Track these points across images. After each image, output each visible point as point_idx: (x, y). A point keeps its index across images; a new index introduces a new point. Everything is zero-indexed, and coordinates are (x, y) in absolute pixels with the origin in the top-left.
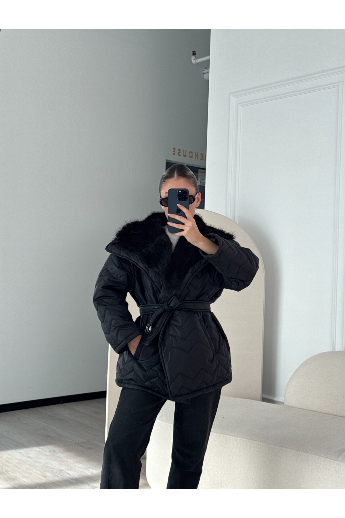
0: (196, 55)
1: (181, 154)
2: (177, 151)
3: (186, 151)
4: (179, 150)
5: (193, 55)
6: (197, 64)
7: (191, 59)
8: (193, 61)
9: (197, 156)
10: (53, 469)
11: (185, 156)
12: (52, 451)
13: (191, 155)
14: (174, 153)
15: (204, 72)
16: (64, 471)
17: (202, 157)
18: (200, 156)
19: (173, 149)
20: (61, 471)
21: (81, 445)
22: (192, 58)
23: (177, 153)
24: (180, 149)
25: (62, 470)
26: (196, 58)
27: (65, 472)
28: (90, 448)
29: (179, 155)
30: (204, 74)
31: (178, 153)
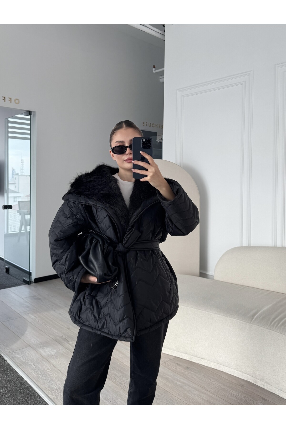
1: (148, 125)
3: (150, 123)
5: (154, 68)
6: (156, 73)
7: (153, 70)
8: (154, 72)
9: (157, 126)
11: (150, 126)
13: (153, 126)
15: (160, 78)
17: (160, 126)
18: (158, 126)
19: (143, 122)
24: (147, 122)
26: (156, 70)
31: (146, 125)
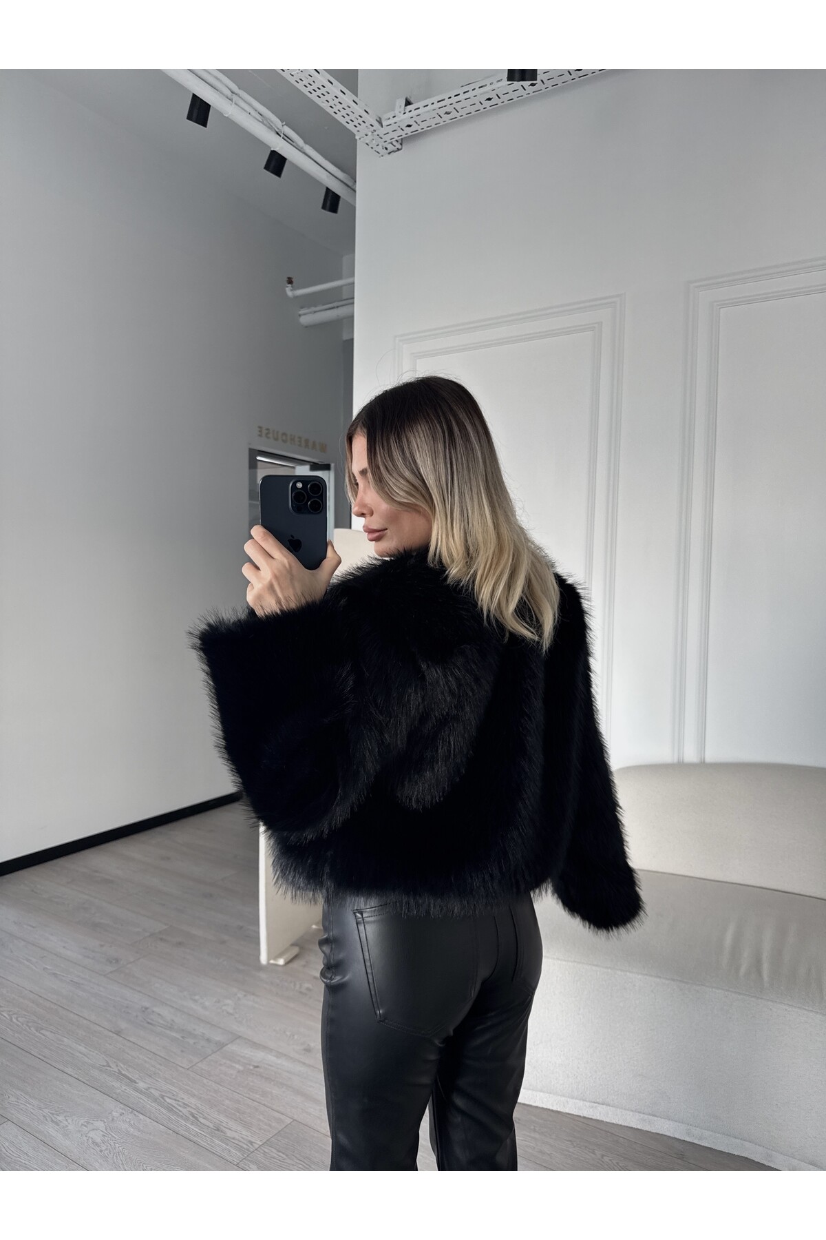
0: (294, 284)
1: (271, 435)
2: (264, 432)
3: (278, 432)
4: (268, 429)
5: (289, 283)
6: (296, 297)
7: (285, 290)
8: (289, 294)
9: (294, 440)
10: (127, 1007)
11: (276, 439)
12: (114, 961)
13: (284, 438)
14: (259, 433)
15: (301, 312)
16: (148, 1010)
17: (300, 441)
18: (297, 440)
19: (260, 427)
20: (144, 1011)
21: (161, 939)
22: (287, 289)
23: (264, 435)
25: (147, 1008)
26: (293, 289)
27: (153, 1012)
28: (180, 944)
29: (268, 438)
30: (300, 315)
31: (267, 434)
